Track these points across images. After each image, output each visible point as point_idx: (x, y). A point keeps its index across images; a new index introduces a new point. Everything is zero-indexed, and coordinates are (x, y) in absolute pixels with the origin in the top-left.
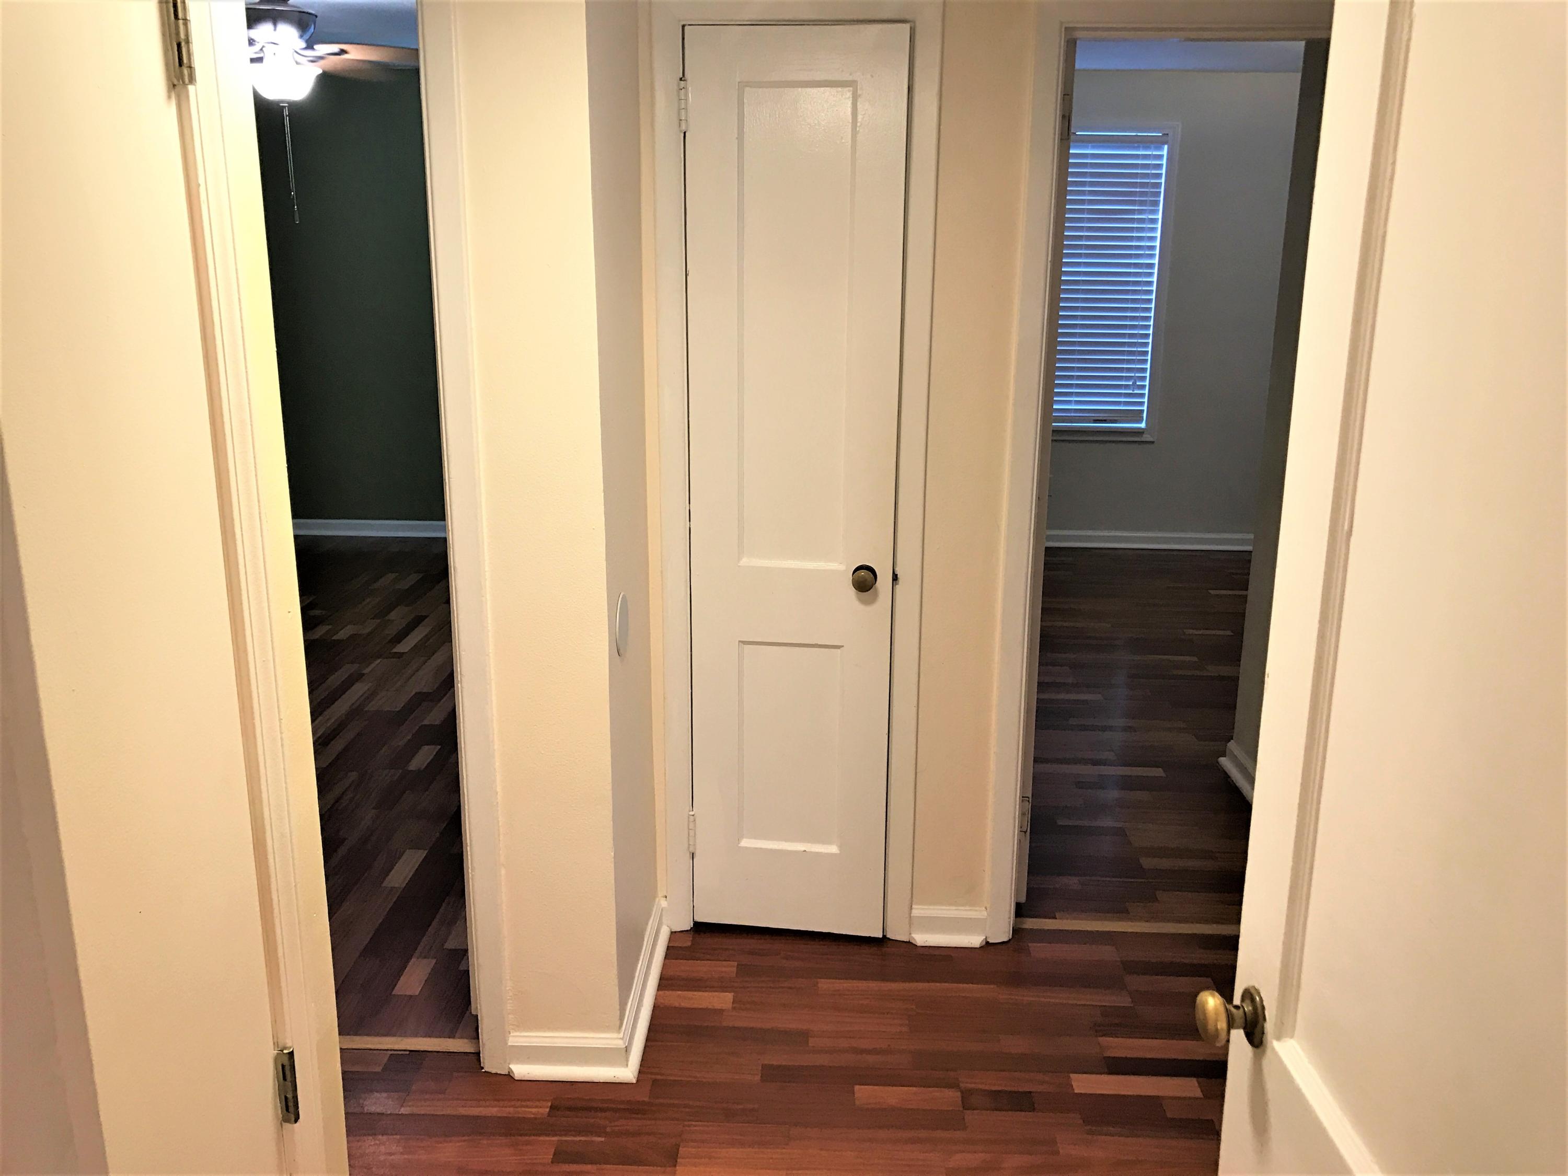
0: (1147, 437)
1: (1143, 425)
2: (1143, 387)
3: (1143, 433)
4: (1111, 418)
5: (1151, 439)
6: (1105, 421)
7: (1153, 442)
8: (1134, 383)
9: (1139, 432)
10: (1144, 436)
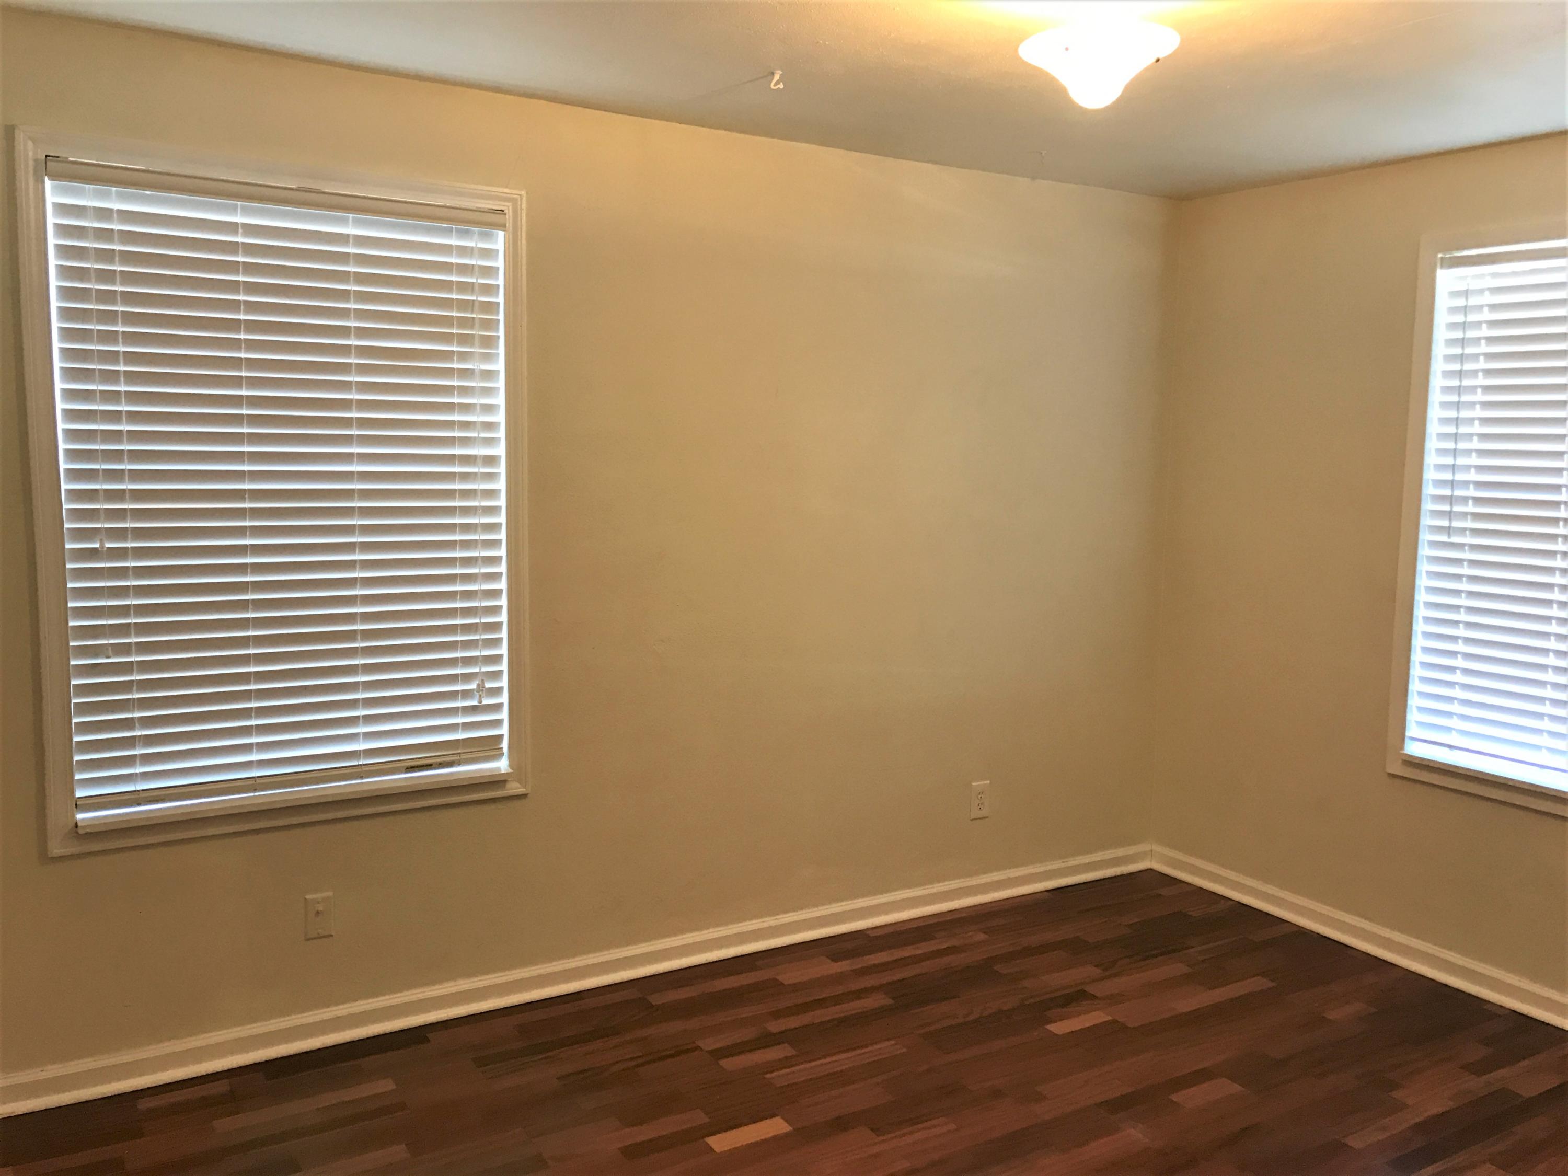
0: (514, 788)
1: (502, 765)
2: (497, 691)
3: (505, 782)
4: (439, 760)
5: (521, 790)
6: (429, 766)
7: (525, 796)
8: (481, 687)
9: (497, 782)
10: (508, 786)
